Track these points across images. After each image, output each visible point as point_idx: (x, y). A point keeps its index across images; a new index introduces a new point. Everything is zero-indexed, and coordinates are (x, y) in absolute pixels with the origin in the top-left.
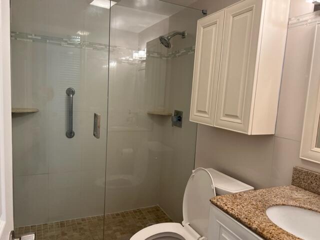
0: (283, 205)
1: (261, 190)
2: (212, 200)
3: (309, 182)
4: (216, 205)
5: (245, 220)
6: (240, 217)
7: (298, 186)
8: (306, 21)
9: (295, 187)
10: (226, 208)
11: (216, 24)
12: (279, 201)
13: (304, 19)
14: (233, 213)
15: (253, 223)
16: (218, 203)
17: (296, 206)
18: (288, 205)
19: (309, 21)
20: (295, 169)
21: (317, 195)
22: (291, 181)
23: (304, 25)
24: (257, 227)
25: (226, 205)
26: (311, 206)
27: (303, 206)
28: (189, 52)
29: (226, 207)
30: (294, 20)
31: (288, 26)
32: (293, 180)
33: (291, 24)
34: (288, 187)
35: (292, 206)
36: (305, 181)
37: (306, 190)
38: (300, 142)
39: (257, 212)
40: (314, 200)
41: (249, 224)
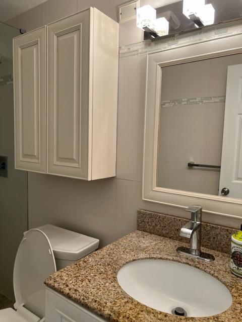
0: (134, 260)
1: (108, 246)
2: (47, 282)
3: (154, 224)
4: (53, 288)
5: (94, 304)
6: (86, 301)
7: (144, 231)
8: (137, 50)
9: (141, 232)
10: (67, 291)
11: (37, 44)
12: (129, 257)
13: (135, 48)
14: (77, 297)
15: (104, 307)
16: (56, 285)
17: (146, 258)
18: (139, 259)
19: (140, 51)
20: (139, 213)
21: (162, 238)
22: (136, 227)
23: (135, 55)
24: (110, 313)
25: (67, 286)
26: (160, 254)
27: (153, 256)
28: (8, 81)
29: (67, 289)
30: (125, 50)
31: (119, 56)
32: (138, 225)
33: (122, 54)
34: (134, 235)
35: (142, 259)
36: (150, 224)
37: (151, 233)
38: (141, 182)
39: (107, 284)
40: (161, 245)
41: (100, 310)
